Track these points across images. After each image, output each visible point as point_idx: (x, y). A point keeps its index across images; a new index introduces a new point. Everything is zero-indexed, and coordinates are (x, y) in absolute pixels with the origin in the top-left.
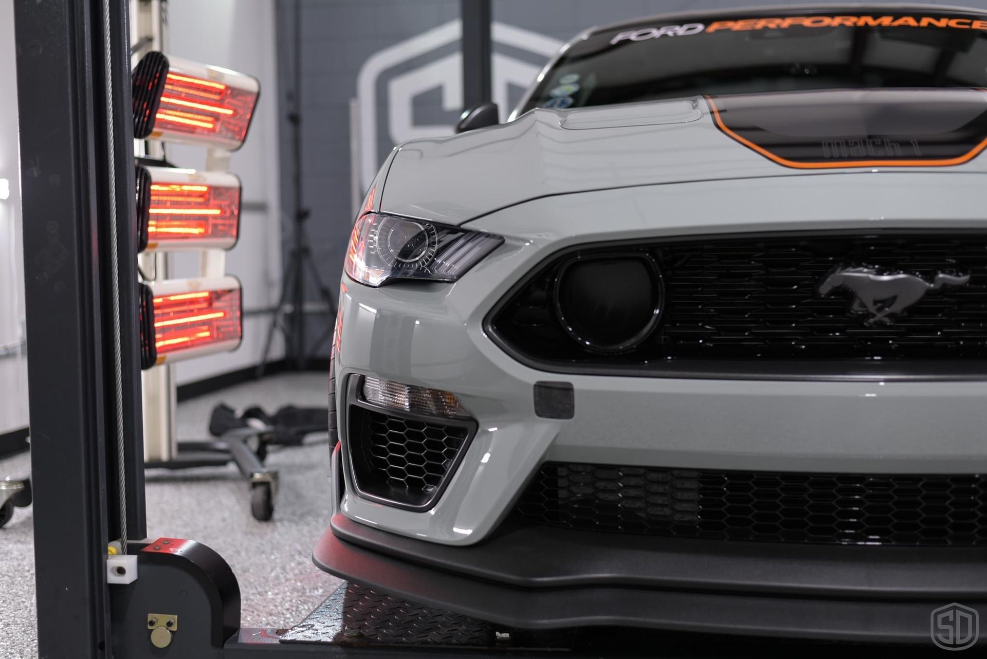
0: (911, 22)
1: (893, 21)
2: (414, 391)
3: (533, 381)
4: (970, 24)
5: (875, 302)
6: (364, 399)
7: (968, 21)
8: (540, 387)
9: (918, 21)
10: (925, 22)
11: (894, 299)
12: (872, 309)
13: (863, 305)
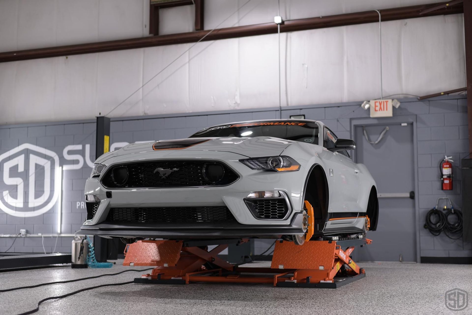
3: (106, 191)
6: (87, 200)
7: (298, 123)
8: (107, 192)
11: (166, 174)
12: (162, 176)
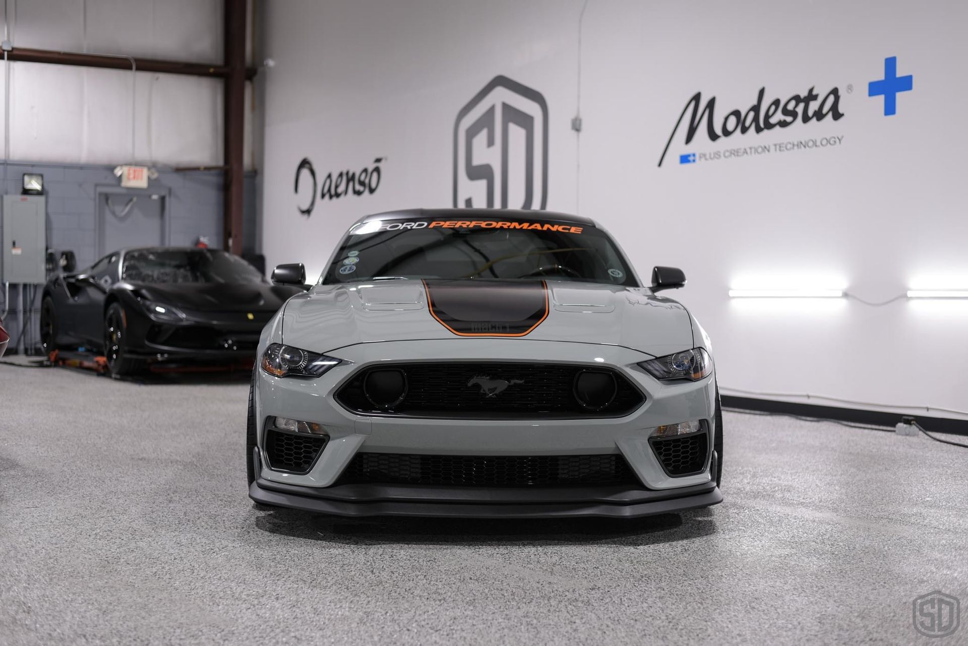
0: (538, 227)
1: (529, 226)
2: (299, 422)
4: (569, 229)
5: (489, 390)
7: (569, 227)
9: (542, 226)
10: (546, 227)
12: (488, 392)
13: (484, 391)
